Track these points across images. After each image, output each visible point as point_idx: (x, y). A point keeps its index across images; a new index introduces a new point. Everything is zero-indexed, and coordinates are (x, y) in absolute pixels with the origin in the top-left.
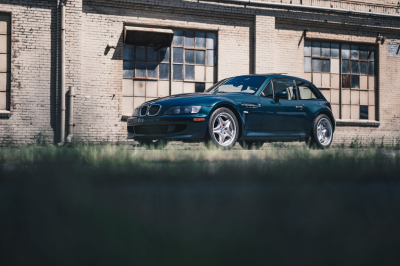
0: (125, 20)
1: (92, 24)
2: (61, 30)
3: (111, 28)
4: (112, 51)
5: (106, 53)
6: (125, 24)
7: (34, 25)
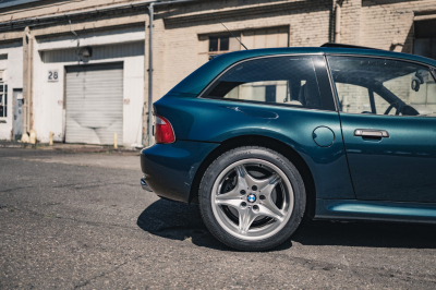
0: (417, 9)
1: (373, 21)
2: (335, 33)
3: (398, 23)
4: (398, 49)
6: (416, 14)
7: (310, 34)
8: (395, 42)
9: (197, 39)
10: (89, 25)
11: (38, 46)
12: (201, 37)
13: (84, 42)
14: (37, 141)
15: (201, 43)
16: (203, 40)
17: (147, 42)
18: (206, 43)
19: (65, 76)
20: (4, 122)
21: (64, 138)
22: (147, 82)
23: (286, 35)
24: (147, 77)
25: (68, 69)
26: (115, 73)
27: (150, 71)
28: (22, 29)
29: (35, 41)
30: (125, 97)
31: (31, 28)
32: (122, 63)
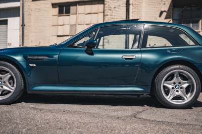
2: (129, 4)
4: (164, 14)
5: (160, 16)
7: (116, 5)
8: (163, 10)
9: (51, 7)
12: (54, 5)
15: (54, 9)
16: (55, 7)
17: (21, 8)
18: (57, 10)
22: (21, 33)
23: (102, 5)
24: (21, 29)
26: (3, 27)
27: (23, 25)
30: (8, 42)
32: (7, 20)
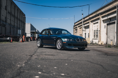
10: (109, 13)
11: (102, 19)
13: (109, 17)
14: (102, 44)
19: (107, 26)
20: (97, 39)
21: (107, 43)
25: (108, 24)
28: (99, 16)
29: (101, 18)
31: (101, 15)
32: (115, 22)
